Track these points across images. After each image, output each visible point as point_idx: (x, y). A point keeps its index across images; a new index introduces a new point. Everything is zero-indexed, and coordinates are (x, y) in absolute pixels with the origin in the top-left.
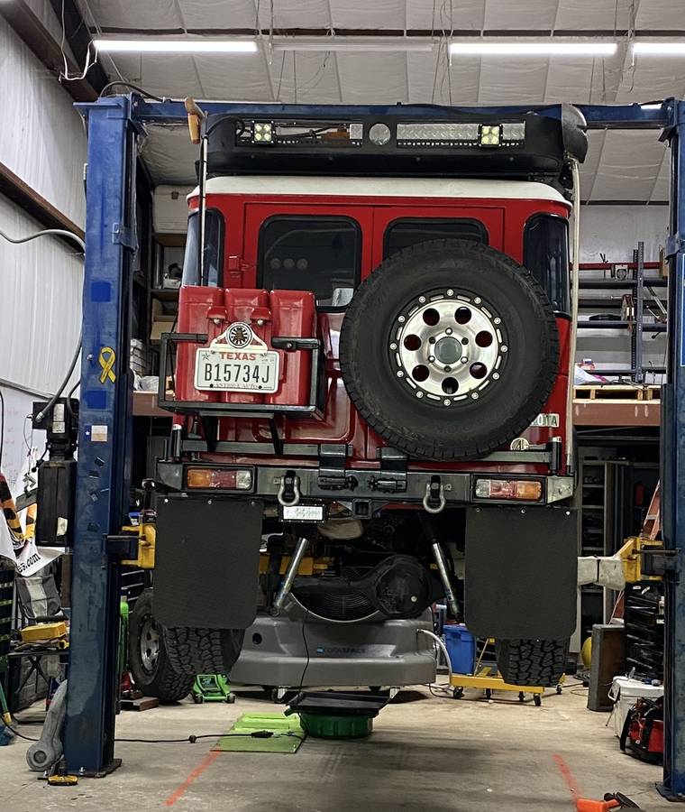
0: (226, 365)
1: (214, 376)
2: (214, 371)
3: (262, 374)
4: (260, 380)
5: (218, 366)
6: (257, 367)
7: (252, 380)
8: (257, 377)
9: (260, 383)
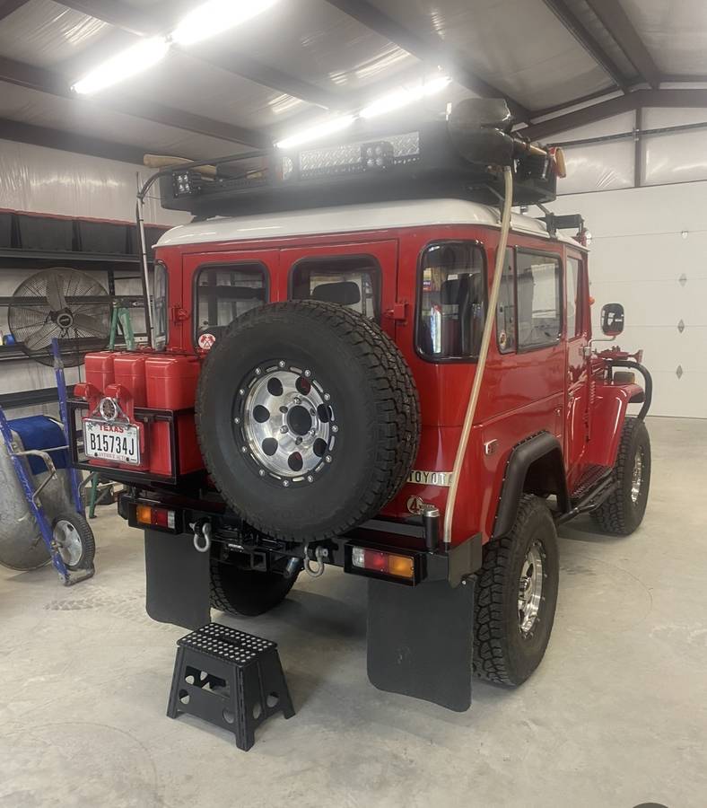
0: (104, 436)
1: (97, 447)
2: (97, 441)
3: (129, 447)
4: (128, 452)
5: (98, 436)
6: (125, 439)
7: (122, 451)
8: (126, 449)
9: (128, 455)
